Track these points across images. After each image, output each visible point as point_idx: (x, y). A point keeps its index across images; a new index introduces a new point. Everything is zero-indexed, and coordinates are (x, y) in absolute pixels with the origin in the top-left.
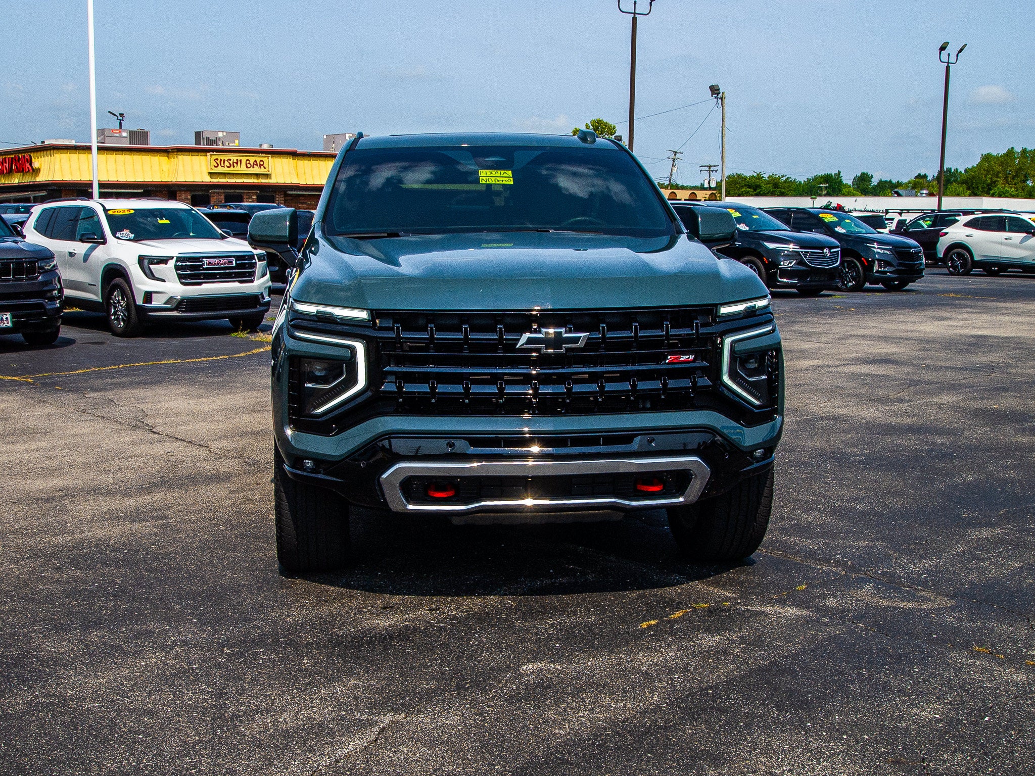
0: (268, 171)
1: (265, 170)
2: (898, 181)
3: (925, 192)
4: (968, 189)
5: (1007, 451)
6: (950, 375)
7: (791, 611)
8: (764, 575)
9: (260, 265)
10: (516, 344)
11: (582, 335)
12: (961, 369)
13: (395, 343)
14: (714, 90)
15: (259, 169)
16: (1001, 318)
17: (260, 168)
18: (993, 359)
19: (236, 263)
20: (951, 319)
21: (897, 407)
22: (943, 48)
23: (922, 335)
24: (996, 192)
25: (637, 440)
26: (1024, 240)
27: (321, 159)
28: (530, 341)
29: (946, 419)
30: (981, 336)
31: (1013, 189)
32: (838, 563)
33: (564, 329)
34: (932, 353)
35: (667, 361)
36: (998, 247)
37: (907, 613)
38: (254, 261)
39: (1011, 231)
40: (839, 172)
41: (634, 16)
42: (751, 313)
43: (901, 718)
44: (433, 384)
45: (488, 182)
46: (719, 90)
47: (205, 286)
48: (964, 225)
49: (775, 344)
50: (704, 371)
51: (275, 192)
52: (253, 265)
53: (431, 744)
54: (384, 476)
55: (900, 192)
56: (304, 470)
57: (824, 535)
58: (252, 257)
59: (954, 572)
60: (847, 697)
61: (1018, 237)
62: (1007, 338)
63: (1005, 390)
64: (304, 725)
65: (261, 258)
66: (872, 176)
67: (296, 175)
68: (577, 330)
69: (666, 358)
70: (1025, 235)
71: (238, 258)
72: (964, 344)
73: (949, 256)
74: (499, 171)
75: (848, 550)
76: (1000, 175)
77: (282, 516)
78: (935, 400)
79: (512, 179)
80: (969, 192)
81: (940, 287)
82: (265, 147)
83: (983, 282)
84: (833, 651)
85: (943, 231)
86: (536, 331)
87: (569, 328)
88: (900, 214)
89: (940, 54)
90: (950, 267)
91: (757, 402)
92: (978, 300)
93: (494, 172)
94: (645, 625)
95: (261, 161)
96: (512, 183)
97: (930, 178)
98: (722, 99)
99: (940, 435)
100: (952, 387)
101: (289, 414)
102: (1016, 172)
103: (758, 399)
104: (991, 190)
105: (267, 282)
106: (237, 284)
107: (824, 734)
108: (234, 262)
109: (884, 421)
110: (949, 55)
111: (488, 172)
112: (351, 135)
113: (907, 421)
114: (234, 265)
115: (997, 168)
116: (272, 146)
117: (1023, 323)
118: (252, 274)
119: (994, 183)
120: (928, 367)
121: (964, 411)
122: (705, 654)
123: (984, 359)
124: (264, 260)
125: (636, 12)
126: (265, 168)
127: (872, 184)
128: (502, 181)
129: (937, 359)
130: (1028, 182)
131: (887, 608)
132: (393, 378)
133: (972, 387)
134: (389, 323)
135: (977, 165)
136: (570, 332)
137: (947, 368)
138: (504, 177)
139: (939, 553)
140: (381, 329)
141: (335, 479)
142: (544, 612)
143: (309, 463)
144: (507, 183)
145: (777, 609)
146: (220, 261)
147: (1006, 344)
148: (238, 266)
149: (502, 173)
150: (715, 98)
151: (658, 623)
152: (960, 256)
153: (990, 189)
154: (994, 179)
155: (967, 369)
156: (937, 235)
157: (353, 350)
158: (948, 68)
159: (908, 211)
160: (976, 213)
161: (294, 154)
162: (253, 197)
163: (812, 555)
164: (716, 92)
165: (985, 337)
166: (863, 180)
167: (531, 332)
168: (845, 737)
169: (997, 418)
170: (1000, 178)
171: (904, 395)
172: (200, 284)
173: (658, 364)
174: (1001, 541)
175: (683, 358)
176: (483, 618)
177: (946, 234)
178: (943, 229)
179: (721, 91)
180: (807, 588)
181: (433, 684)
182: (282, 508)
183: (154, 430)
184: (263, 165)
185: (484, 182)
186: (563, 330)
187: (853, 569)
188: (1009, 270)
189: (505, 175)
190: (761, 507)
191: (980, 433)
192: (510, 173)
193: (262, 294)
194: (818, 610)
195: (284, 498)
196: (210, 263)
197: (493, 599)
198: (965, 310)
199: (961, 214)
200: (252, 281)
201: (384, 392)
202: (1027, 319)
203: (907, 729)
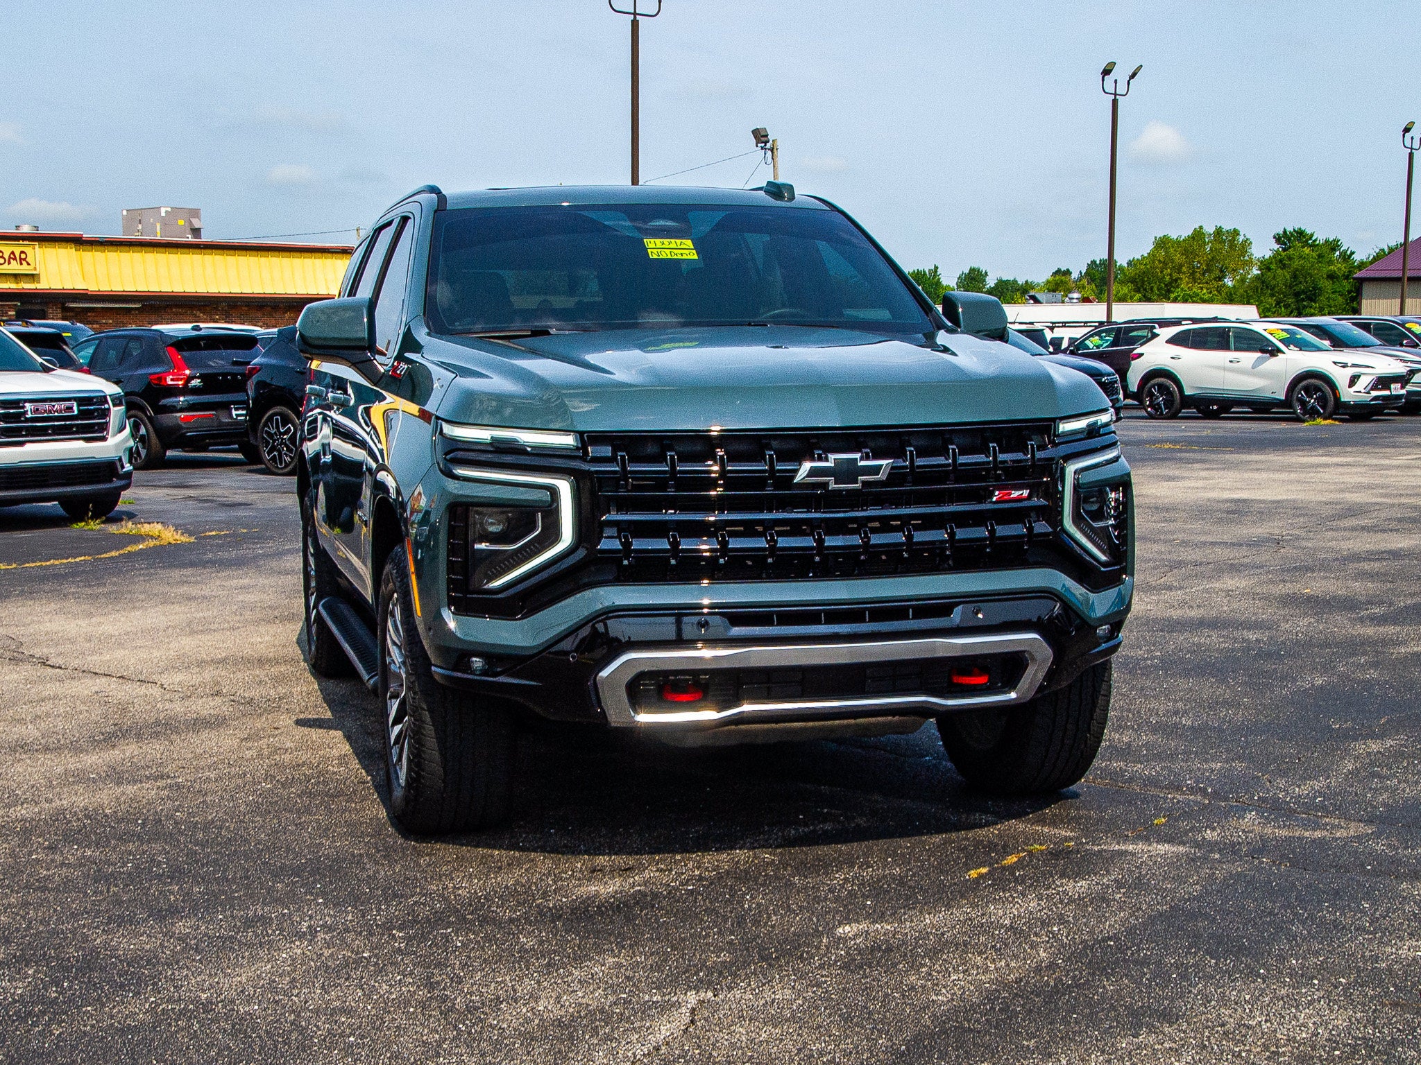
0: (35, 269)
1: (29, 267)
2: (1027, 282)
3: (1076, 295)
4: (1137, 290)
5: (1353, 647)
6: (1222, 554)
7: (1163, 848)
8: (1101, 809)
9: (116, 413)
10: (793, 477)
11: (884, 462)
12: (1233, 544)
13: (618, 480)
14: (760, 136)
15: (19, 267)
16: (1256, 475)
17: (21, 264)
18: (1271, 531)
19: (79, 410)
20: (1183, 478)
21: (1166, 595)
22: (1106, 72)
23: (1154, 501)
24: (1179, 296)
25: (958, 611)
26: (1258, 362)
27: (123, 248)
28: (813, 472)
29: (1245, 609)
30: (1239, 501)
31: (1205, 291)
32: (1192, 790)
33: (860, 454)
34: (1180, 524)
35: (994, 499)
36: (1221, 374)
37: (1319, 843)
38: (106, 406)
39: (1237, 349)
40: (936, 268)
41: (635, 17)
42: (1093, 431)
43: (1376, 959)
44: (674, 537)
45: (661, 257)
46: (767, 136)
47: (29, 447)
48: (1167, 342)
49: (1122, 476)
50: (1041, 512)
51: (47, 304)
52: (105, 413)
53: (774, 1021)
54: (605, 673)
55: (1038, 296)
56: (473, 673)
57: (1159, 757)
58: (103, 400)
59: (1356, 794)
60: (1294, 939)
61: (1248, 358)
62: (1278, 502)
63: (1308, 569)
64: (579, 1012)
65: (117, 401)
66: (986, 273)
67: (81, 276)
68: (876, 456)
69: (992, 494)
70: (1259, 354)
71: (82, 401)
72: (1220, 510)
73: (1146, 389)
74: (673, 241)
75: (1199, 774)
76: (1184, 269)
77: (423, 745)
78: (1217, 585)
79: (694, 251)
80: (1138, 296)
81: (1145, 435)
82: (26, 229)
83: (1204, 427)
84: (1246, 890)
85: (1135, 352)
86: (820, 459)
87: (866, 453)
88: (1052, 329)
89: (1103, 80)
90: (1149, 406)
91: (1103, 558)
92: (1214, 452)
93: (665, 241)
94: (973, 874)
95: (22, 252)
96: (696, 257)
97: (1075, 275)
98: (772, 150)
99: (1249, 629)
100: (1234, 569)
101: (449, 590)
102: (1207, 265)
103: (1104, 553)
104: (1173, 292)
105: (125, 440)
106: (80, 444)
107: (1288, 980)
108: (75, 408)
109: (1159, 615)
110: (1116, 82)
111: (658, 241)
112: (169, 209)
113: (1193, 613)
114: (76, 412)
115: (1178, 258)
116: (37, 228)
117: (1290, 482)
118: (104, 427)
119: (1174, 282)
120: (1184, 543)
121: (1267, 598)
122: (1080, 902)
123: (1259, 531)
124: (120, 404)
125: (637, 12)
126: (28, 264)
127: (988, 286)
128: (682, 254)
129: (1192, 532)
130: (1226, 280)
131: (1288, 839)
132: (613, 531)
133: (1261, 567)
134: (607, 451)
135: (1149, 254)
136: (867, 458)
137: (1213, 544)
138: (682, 250)
139: (1326, 773)
140: (596, 460)
141: (527, 682)
142: (824, 867)
143: (477, 662)
144: (689, 257)
145: (1141, 846)
146: (54, 406)
147: (1281, 510)
148: (83, 415)
149: (679, 244)
150: (762, 148)
151: (989, 871)
152: (1163, 389)
153: (1169, 291)
154: (1175, 275)
155: (1241, 545)
156: (1129, 357)
157: (554, 491)
158: (1115, 102)
159: (1064, 325)
160: (1183, 323)
161: (77, 241)
162: (10, 313)
163: (1153, 782)
164: (763, 139)
165: (1245, 501)
166: (973, 279)
167: (813, 460)
168: (1316, 982)
169: (1319, 605)
170: (1184, 273)
171: (1169, 579)
172: (21, 444)
173: (980, 502)
174: (1398, 755)
175: (1015, 494)
176: (745, 876)
177: (1140, 355)
178: (1136, 348)
179: (771, 138)
180: (1168, 821)
181: (725, 957)
182: (422, 734)
183: (48, 663)
184: (25, 259)
185: (655, 257)
186: (858, 456)
187: (1216, 795)
188: (1232, 410)
189: (683, 246)
190: (1097, 710)
191: (1301, 625)
192: (689, 243)
193: (120, 459)
194: (1198, 845)
195: (428, 720)
196: (37, 410)
197: (742, 855)
198: (1197, 466)
199: (1156, 326)
200: (104, 439)
201: (603, 551)
202: (1293, 476)
203: (1390, 969)
